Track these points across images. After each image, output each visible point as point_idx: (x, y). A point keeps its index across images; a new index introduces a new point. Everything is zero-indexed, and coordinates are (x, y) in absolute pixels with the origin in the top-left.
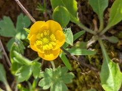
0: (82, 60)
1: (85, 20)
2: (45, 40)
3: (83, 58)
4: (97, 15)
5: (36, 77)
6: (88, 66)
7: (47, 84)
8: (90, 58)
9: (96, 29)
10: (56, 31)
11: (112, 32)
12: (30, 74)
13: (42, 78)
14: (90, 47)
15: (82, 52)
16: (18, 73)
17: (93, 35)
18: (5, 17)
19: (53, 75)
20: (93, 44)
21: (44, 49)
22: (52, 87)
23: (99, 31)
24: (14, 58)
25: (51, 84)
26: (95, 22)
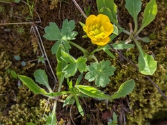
2: (97, 31)
5: (82, 72)
9: (131, 30)
11: (145, 33)
12: (76, 70)
13: (88, 71)
17: (129, 36)
18: (50, 23)
21: (96, 38)
22: (96, 80)
23: (134, 33)
25: (96, 77)
26: (130, 24)
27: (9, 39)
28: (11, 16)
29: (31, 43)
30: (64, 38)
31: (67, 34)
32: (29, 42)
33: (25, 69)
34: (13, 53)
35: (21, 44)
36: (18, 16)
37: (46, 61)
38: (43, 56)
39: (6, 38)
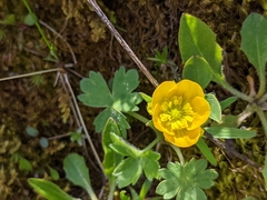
0: (231, 146)
1: (233, 77)
2: (175, 112)
3: (231, 143)
4: (254, 69)
5: (150, 178)
6: (241, 157)
7: (171, 189)
8: (243, 143)
9: (253, 92)
10: (192, 98)
12: (139, 172)
13: (162, 179)
14: (243, 124)
15: (232, 133)
16: (117, 172)
17: (248, 103)
19: (182, 174)
20: (247, 119)
21: (173, 128)
22: (179, 196)
23: (258, 96)
24: (111, 145)
25: (178, 191)
26: (251, 80)
27: (18, 90)
28: (21, 47)
29: (57, 103)
30: (117, 106)
31: (124, 98)
32: (54, 100)
33: (47, 152)
34: (25, 120)
35: (40, 104)
36: (34, 49)
37: (86, 140)
38: (79, 131)
39: (13, 88)
